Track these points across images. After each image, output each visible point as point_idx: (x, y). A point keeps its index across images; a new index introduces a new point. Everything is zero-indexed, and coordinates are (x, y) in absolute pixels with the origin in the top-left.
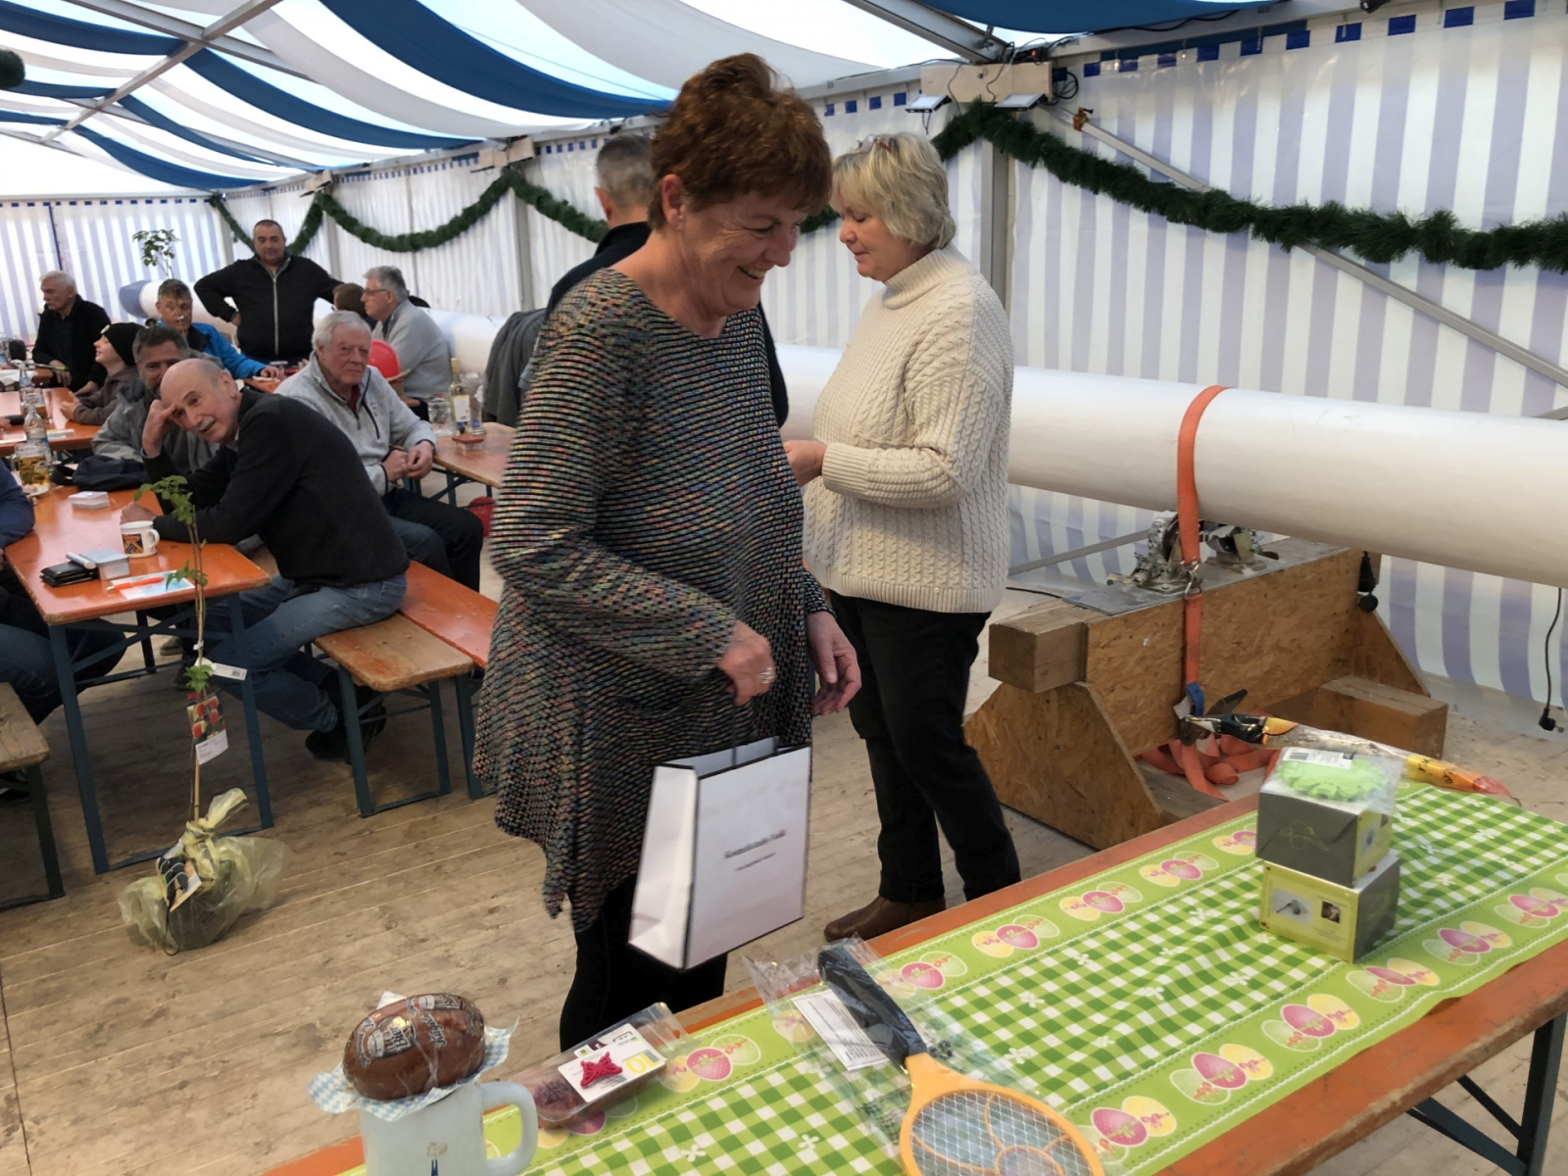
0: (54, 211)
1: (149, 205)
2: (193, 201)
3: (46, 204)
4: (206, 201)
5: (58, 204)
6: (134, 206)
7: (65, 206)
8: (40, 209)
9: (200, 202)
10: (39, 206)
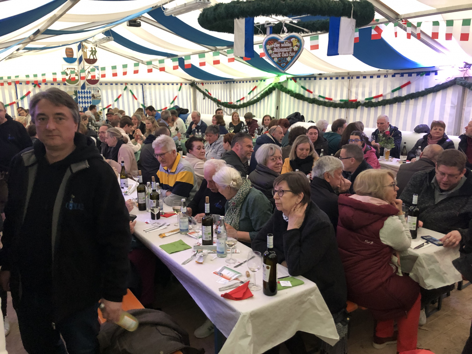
0: (144, 87)
1: (173, 85)
2: (186, 84)
3: (142, 84)
4: (189, 84)
5: (145, 84)
6: (168, 85)
7: (147, 86)
8: (140, 87)
9: (188, 85)
10: (139, 85)
